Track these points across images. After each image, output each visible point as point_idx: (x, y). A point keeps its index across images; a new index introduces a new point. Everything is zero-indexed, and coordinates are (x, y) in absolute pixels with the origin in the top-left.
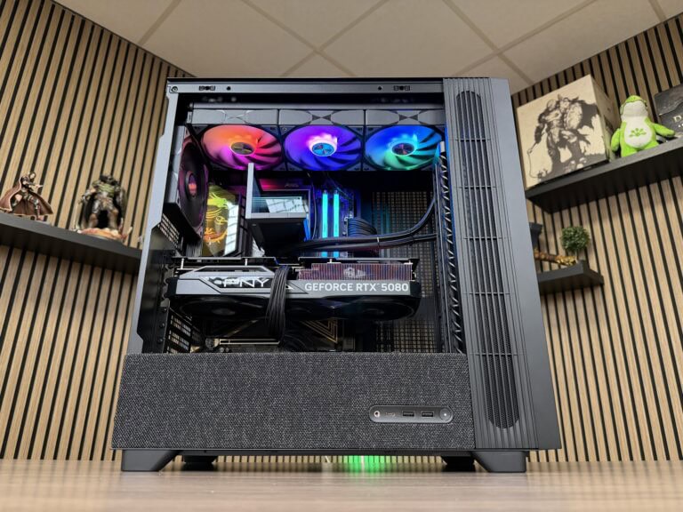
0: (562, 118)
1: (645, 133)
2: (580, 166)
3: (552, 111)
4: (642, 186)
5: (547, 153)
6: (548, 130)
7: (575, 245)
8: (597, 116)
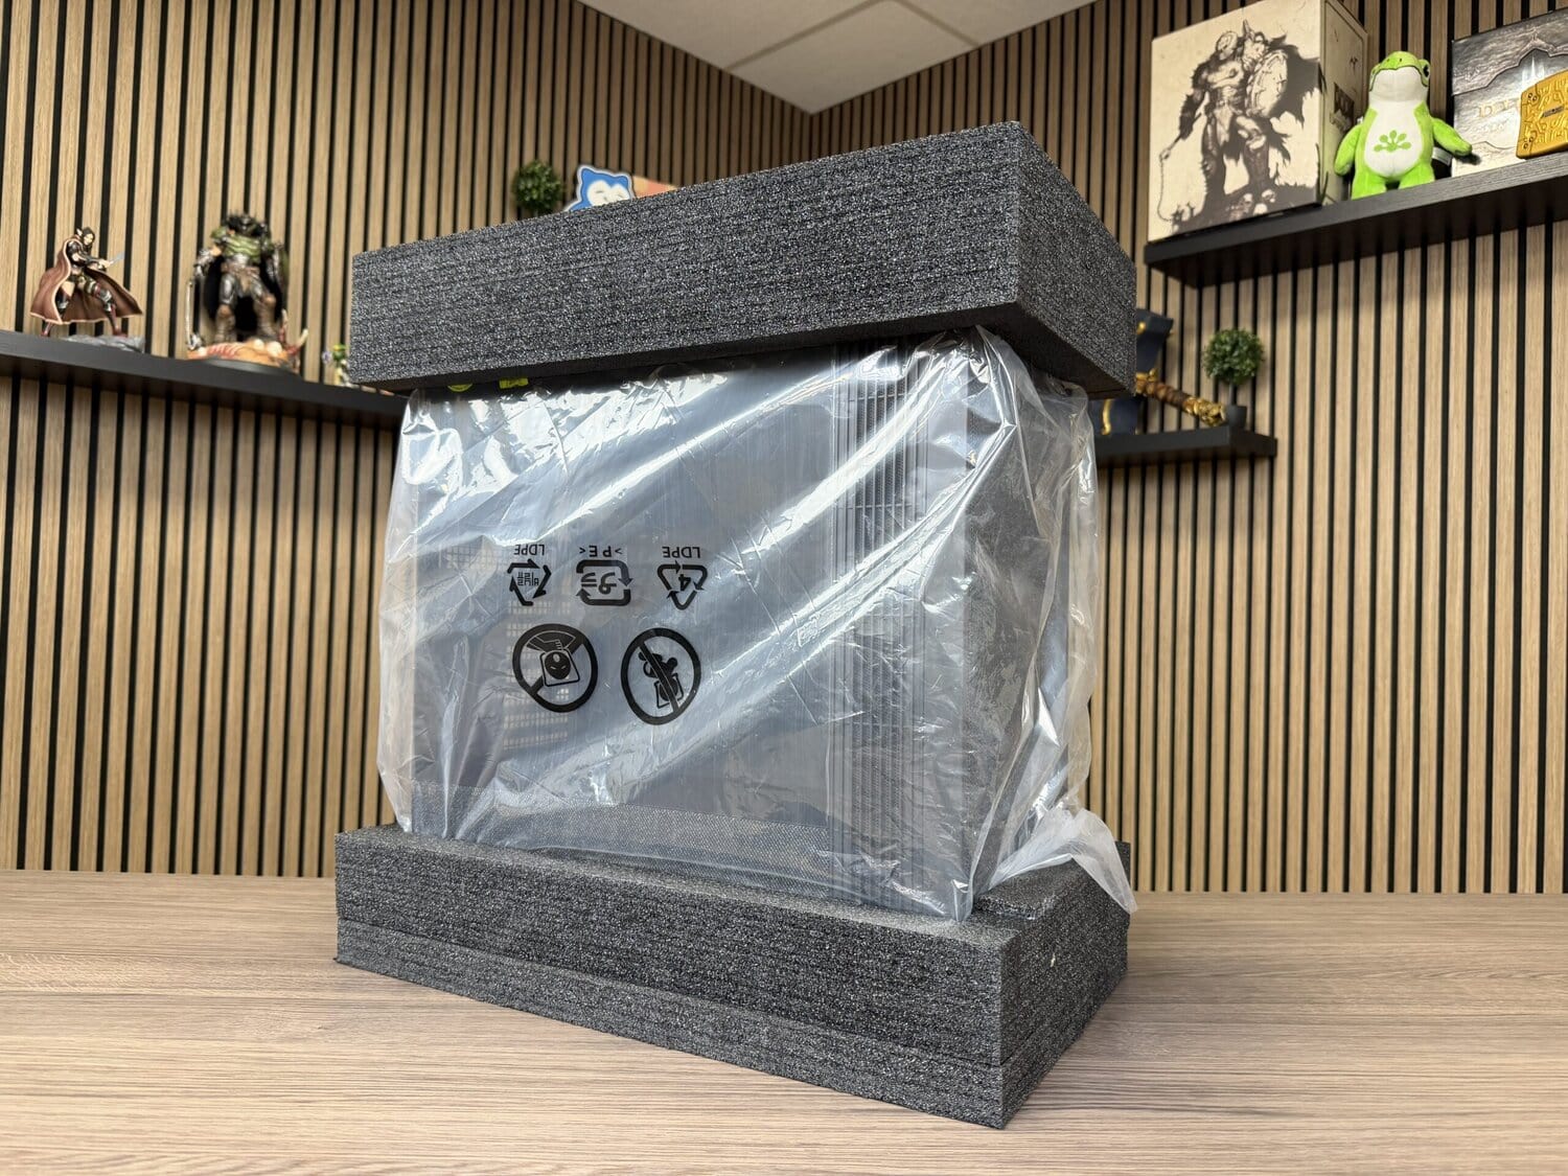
0: (1244, 83)
1: (1407, 146)
2: (1261, 209)
3: (1224, 62)
4: (1390, 251)
5: (1200, 166)
6: (1209, 109)
7: (1231, 371)
8: (1316, 91)
